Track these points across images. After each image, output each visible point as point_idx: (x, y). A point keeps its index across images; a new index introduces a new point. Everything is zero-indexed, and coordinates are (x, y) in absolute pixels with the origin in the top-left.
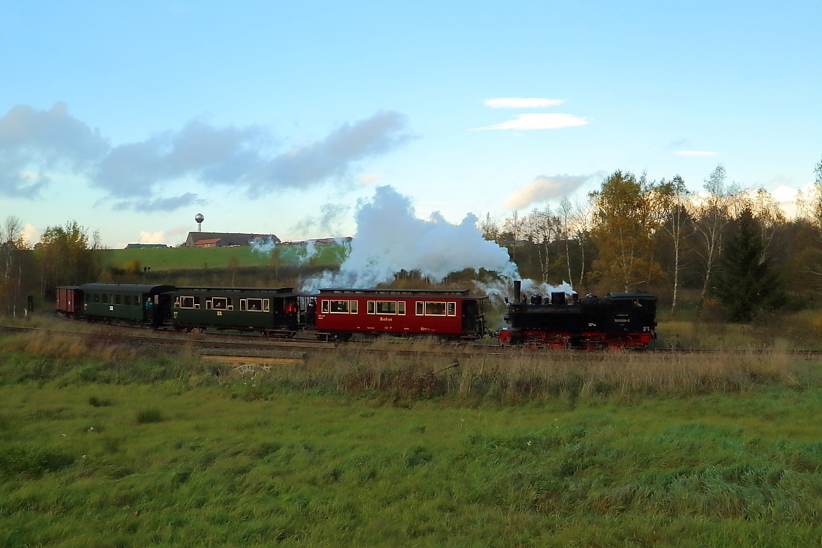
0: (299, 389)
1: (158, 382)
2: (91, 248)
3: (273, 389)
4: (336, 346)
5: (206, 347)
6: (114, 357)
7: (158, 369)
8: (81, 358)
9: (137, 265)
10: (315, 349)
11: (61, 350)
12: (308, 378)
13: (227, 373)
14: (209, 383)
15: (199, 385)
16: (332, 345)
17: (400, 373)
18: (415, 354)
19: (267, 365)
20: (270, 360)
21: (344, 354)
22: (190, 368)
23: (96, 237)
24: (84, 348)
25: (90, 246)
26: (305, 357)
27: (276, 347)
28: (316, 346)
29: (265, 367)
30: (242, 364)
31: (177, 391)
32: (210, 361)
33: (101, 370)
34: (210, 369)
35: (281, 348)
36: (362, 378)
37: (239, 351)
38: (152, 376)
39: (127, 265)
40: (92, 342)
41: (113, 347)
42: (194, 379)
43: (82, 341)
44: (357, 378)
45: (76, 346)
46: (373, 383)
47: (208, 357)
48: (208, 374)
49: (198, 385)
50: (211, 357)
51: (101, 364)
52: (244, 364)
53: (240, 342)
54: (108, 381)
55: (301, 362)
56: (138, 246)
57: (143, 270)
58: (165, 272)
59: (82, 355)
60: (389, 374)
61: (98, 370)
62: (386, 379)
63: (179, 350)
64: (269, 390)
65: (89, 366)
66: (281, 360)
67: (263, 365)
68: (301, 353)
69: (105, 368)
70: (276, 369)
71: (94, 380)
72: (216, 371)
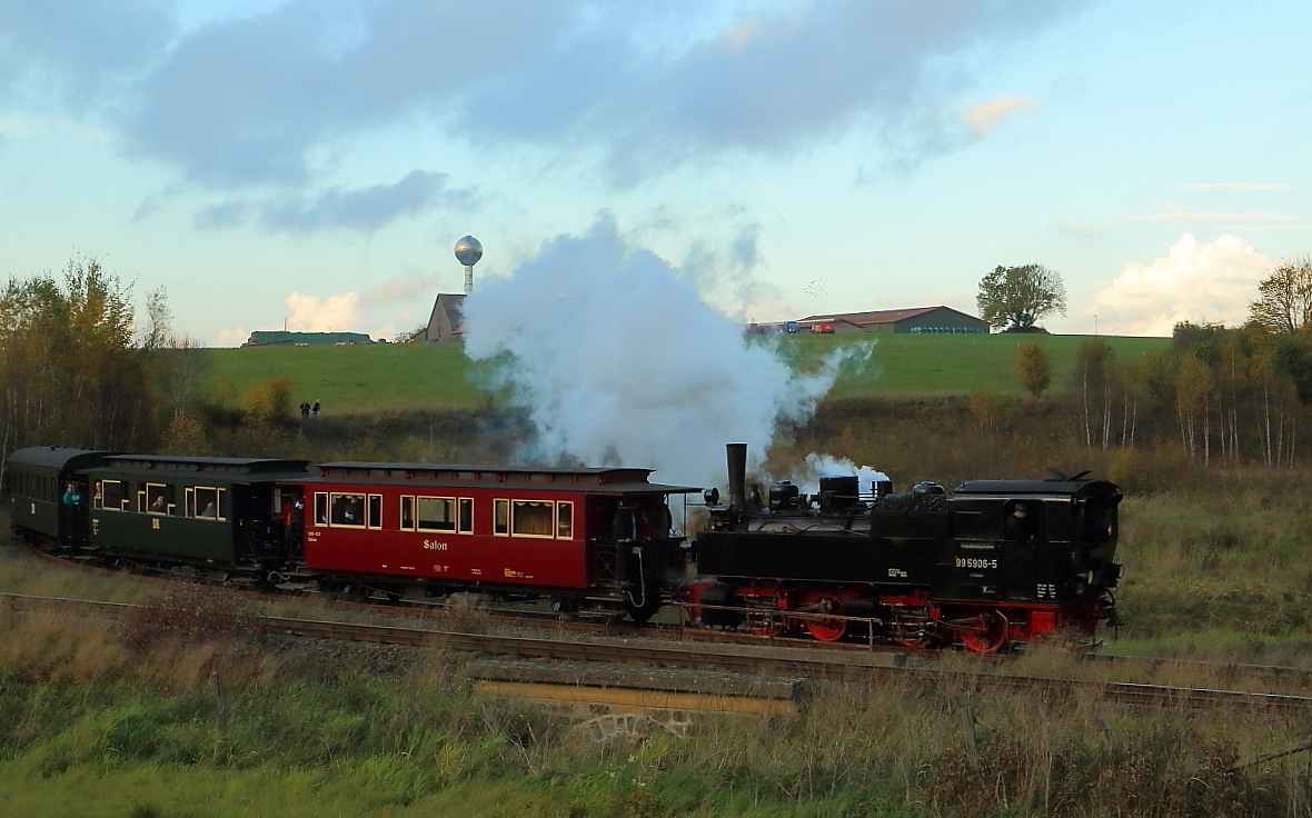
0: (781, 797)
1: (343, 763)
2: (141, 346)
3: (699, 795)
4: (902, 660)
5: (489, 654)
6: (210, 683)
7: (342, 721)
8: (108, 685)
9: (281, 396)
10: (835, 671)
11: (52, 656)
12: (810, 762)
13: (555, 740)
14: (497, 769)
15: (469, 773)
16: (887, 659)
17: (1118, 761)
18: (1169, 697)
19: (679, 717)
20: (689, 703)
21: (928, 689)
22: (440, 721)
23: (157, 310)
24: (118, 654)
25: (138, 338)
26: (798, 693)
27: (706, 659)
28: (836, 660)
29: (672, 722)
30: (602, 710)
31: (400, 792)
32: (502, 701)
33: (169, 722)
34: (502, 724)
35: (725, 662)
36: (988, 771)
37: (593, 669)
38: (326, 742)
39: (249, 396)
40: (144, 634)
41: (207, 650)
42: (453, 755)
43: (112, 630)
44: (971, 772)
45: (97, 647)
46: (1027, 788)
47: (494, 688)
48: (496, 739)
49: (464, 775)
50: (505, 688)
51: (170, 703)
52: (607, 710)
53: (595, 640)
54: (189, 758)
55: (788, 709)
56: (283, 339)
57: (297, 413)
58: (366, 419)
59: (112, 675)
60: (1082, 763)
61: (162, 720)
62: (1072, 779)
63: (408, 663)
64: (685, 799)
65: (134, 709)
66: (725, 702)
67: (664, 716)
68: (787, 682)
69: (183, 715)
70: (705, 732)
71: (149, 752)
72: (522, 732)
